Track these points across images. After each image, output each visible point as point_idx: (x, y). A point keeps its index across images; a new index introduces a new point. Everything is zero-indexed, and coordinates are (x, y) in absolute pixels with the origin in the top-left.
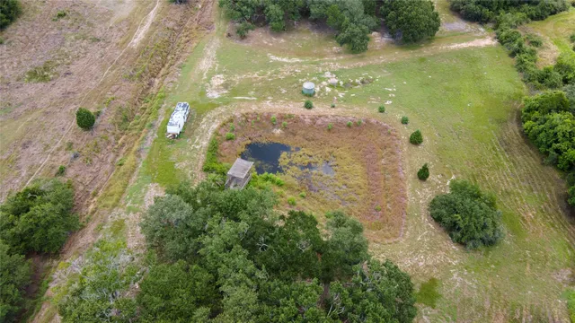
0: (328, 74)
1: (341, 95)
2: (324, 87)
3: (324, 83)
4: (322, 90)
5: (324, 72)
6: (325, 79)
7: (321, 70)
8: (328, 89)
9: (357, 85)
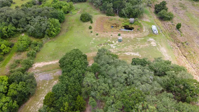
0: (114, 47)
1: (109, 40)
2: (115, 43)
3: (115, 44)
4: (115, 42)
5: (116, 48)
6: (115, 45)
7: (117, 49)
8: (113, 42)
9: (104, 44)
